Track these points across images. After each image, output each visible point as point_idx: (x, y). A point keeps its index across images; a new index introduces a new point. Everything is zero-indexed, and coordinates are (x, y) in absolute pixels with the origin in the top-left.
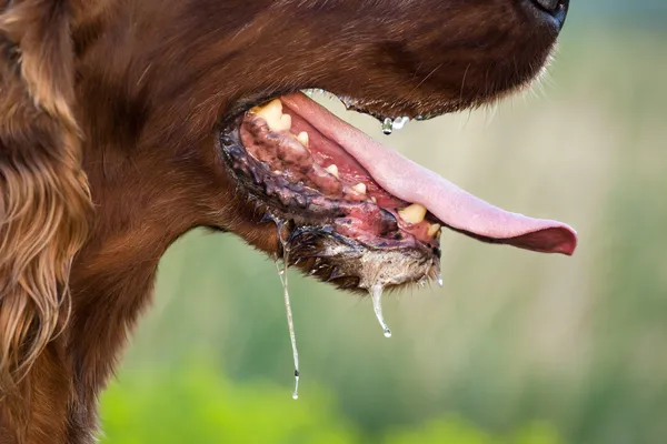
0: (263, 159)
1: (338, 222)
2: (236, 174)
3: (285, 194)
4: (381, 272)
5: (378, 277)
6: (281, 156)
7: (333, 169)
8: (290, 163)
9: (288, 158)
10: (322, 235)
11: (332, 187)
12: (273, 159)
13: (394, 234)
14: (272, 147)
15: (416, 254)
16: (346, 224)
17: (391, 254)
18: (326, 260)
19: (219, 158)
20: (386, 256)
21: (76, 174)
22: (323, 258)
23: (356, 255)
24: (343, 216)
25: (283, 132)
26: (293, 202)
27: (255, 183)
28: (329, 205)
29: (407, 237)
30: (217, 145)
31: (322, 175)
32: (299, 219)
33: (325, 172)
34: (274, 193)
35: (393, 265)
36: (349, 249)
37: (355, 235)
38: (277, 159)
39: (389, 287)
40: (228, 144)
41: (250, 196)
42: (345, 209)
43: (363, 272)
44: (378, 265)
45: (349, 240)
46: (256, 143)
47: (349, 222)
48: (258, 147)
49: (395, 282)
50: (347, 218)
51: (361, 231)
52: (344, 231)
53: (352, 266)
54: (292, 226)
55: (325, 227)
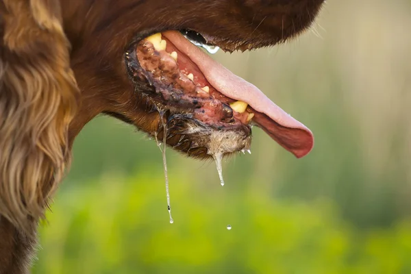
0: (149, 69)
1: (197, 111)
2: (135, 80)
3: (167, 92)
4: (222, 145)
5: (219, 148)
6: (161, 67)
7: (191, 76)
8: (167, 72)
9: (166, 68)
10: (187, 120)
11: (190, 88)
12: (155, 69)
13: (229, 120)
14: (156, 61)
15: (242, 133)
16: (201, 113)
17: (228, 133)
18: (188, 136)
19: (124, 69)
20: (225, 134)
21: (67, 71)
22: (186, 135)
23: (207, 133)
24: (199, 107)
25: (163, 51)
26: (171, 98)
27: (148, 86)
28: (191, 100)
29: (237, 121)
30: (124, 61)
31: (185, 80)
32: (173, 109)
33: (187, 78)
34: (160, 92)
35: (229, 139)
36: (203, 129)
37: (206, 120)
38: (158, 69)
39: (226, 154)
40: (130, 60)
41: (143, 94)
42: (201, 103)
43: (210, 144)
44: (220, 140)
45: (203, 123)
46: (145, 59)
47: (203, 111)
48: (146, 61)
49: (229, 151)
50: (202, 109)
51: (210, 118)
52: (200, 117)
53: (204, 141)
54: (168, 114)
55: (189, 114)
